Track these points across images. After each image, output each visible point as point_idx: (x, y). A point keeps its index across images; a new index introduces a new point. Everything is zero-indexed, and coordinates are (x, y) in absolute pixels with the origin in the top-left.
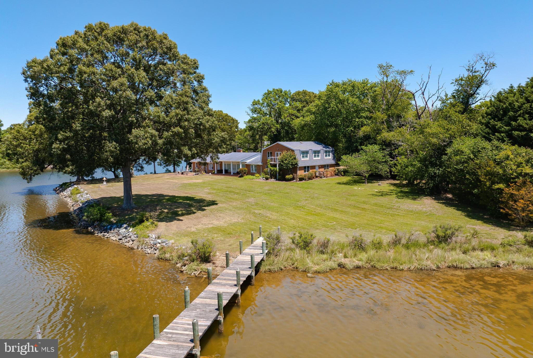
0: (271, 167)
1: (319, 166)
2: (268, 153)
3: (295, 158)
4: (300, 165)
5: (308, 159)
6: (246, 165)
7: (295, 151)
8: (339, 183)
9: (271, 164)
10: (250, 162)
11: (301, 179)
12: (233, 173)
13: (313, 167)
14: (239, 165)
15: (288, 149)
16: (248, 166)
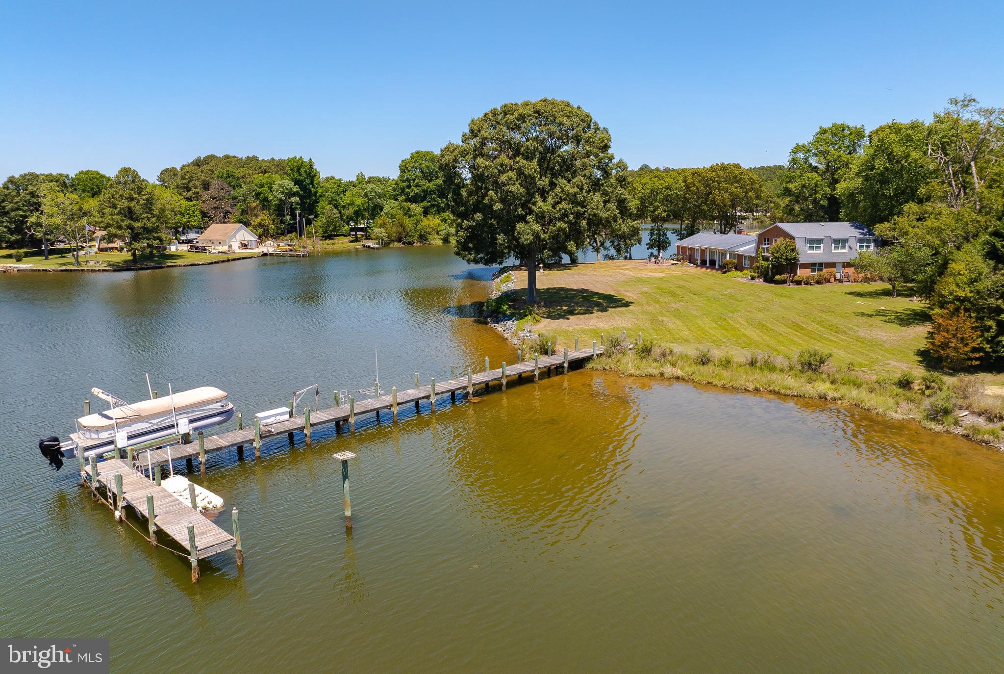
0: (763, 260)
1: (844, 263)
2: (765, 239)
3: (793, 250)
4: (802, 260)
5: (821, 251)
6: (738, 254)
7: (796, 239)
8: (851, 293)
9: (763, 257)
10: (743, 251)
11: (798, 283)
12: (719, 265)
13: (832, 265)
14: (726, 255)
15: (786, 235)
16: (740, 257)
